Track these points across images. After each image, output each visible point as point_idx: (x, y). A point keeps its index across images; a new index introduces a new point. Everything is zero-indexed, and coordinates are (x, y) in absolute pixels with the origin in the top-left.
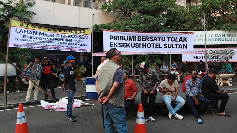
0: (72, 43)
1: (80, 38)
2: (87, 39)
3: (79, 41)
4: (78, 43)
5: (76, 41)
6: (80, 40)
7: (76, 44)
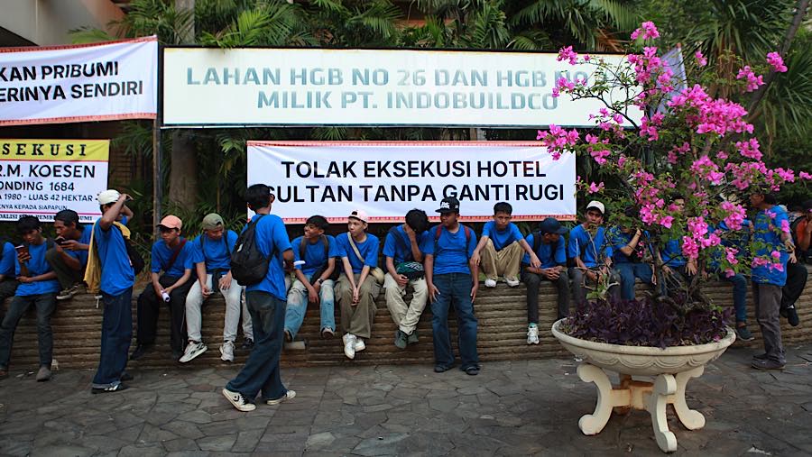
0: (43, 192)
1: (68, 174)
2: (92, 176)
3: (64, 187)
4: (60, 193)
5: (54, 186)
6: (69, 181)
7: (56, 197)
